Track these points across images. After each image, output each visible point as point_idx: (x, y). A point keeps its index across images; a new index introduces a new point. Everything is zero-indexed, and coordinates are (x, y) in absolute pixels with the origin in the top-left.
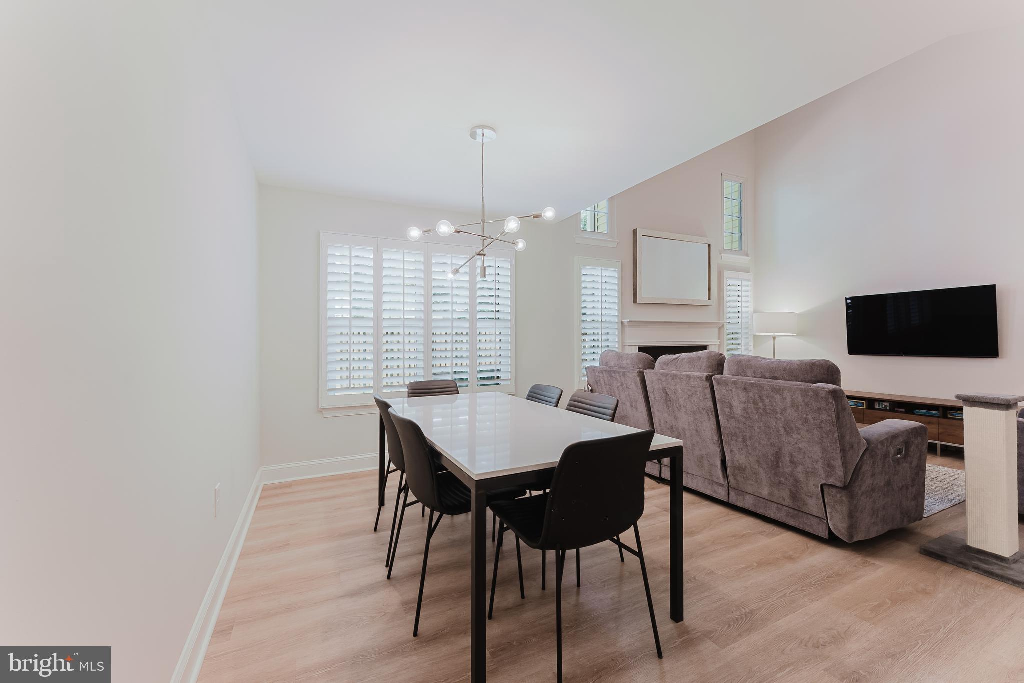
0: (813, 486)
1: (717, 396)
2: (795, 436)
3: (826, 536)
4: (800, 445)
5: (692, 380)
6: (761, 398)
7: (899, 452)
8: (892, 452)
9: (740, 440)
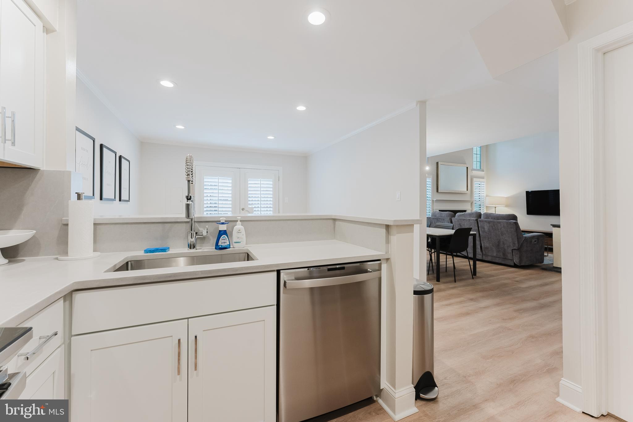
0: (509, 250)
1: (479, 226)
2: (504, 236)
3: (513, 264)
4: (506, 238)
5: (471, 221)
6: (494, 225)
7: (535, 241)
8: (533, 241)
9: (487, 239)
